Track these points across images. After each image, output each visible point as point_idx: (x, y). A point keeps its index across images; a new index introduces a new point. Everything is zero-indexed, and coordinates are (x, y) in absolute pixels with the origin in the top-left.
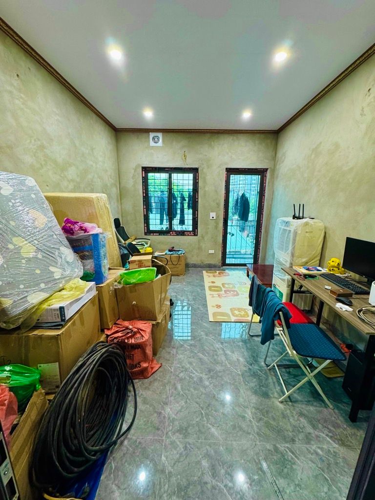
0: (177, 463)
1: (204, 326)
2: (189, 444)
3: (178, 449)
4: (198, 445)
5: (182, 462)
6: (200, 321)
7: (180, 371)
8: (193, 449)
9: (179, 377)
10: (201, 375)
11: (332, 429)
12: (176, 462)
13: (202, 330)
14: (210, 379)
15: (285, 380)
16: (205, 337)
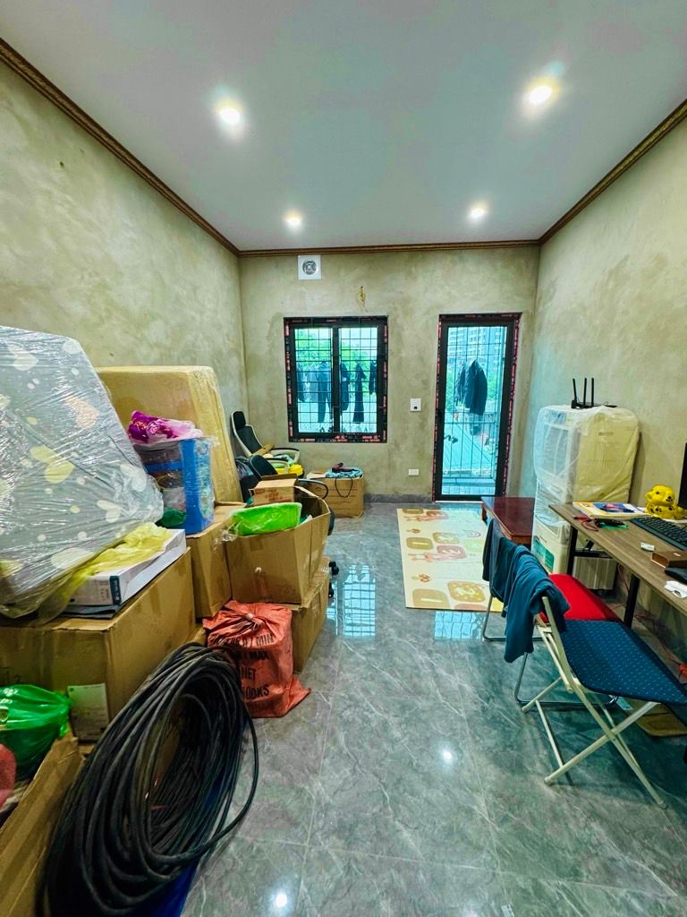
0: (329, 902)
1: (396, 616)
2: (356, 861)
3: (333, 870)
4: (374, 864)
5: (339, 899)
6: (389, 607)
7: (345, 706)
8: (363, 873)
9: (341, 717)
10: (386, 716)
11: (664, 853)
12: (328, 898)
13: (391, 623)
14: (403, 726)
15: (558, 736)
16: (396, 638)
